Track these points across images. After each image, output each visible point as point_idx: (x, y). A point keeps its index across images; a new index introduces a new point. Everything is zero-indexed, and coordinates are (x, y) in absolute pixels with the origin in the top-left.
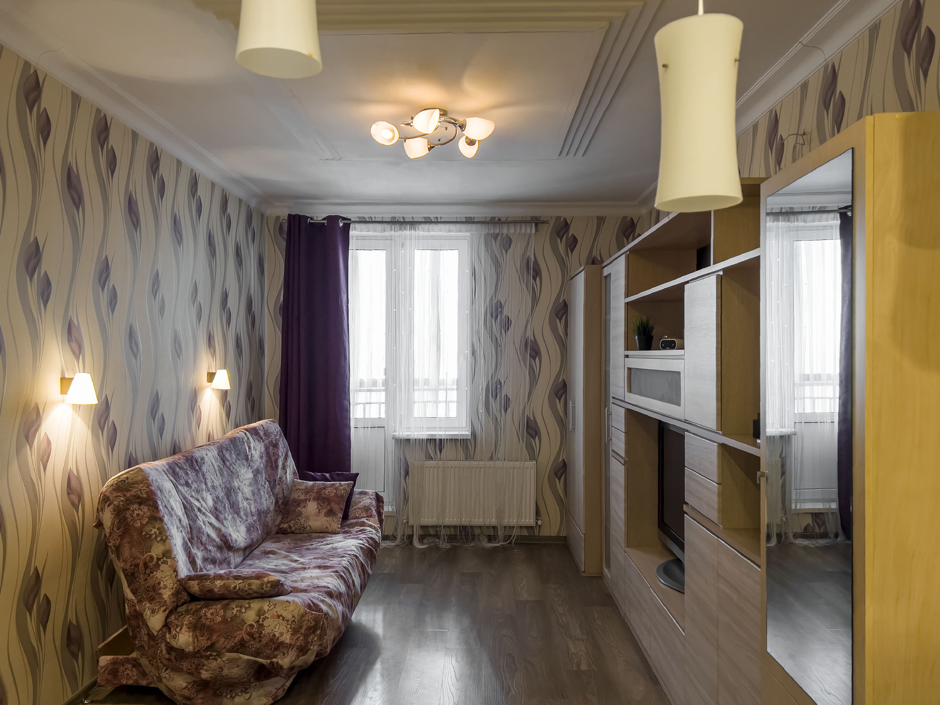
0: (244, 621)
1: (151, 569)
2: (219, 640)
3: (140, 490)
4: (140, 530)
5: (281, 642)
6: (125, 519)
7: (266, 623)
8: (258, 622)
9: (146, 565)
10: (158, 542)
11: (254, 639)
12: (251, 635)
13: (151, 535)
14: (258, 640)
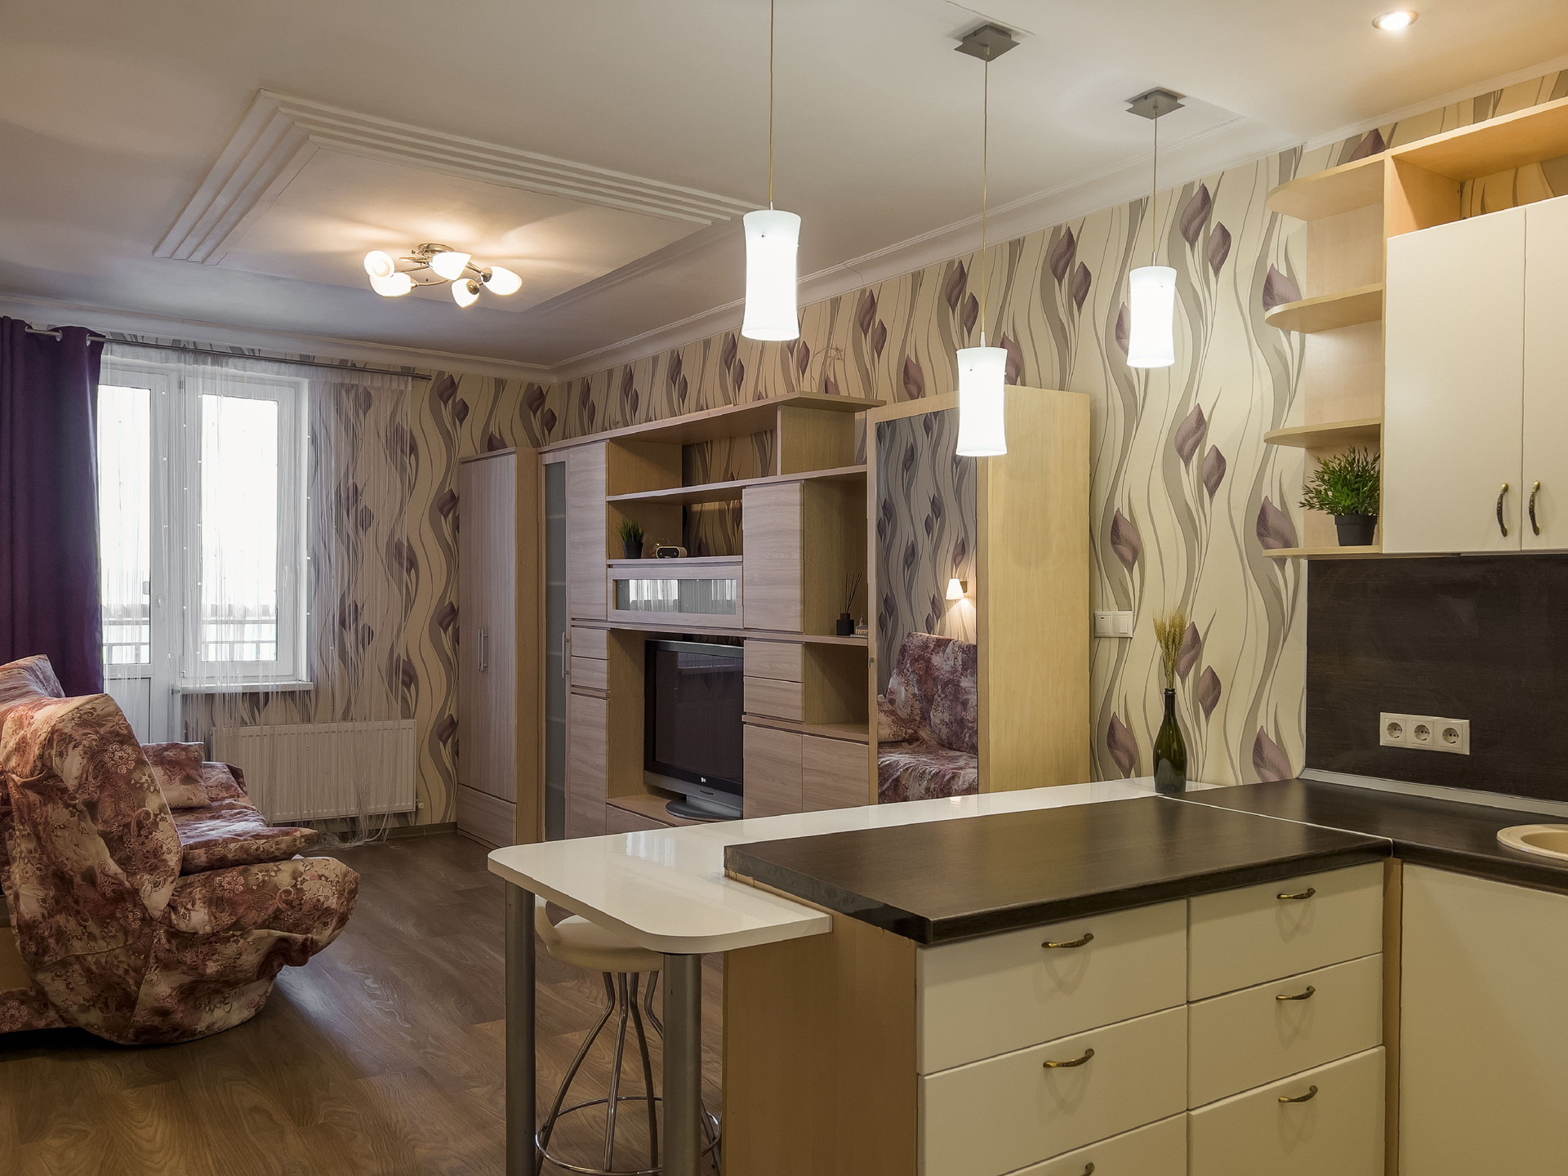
0: (277, 887)
1: (148, 829)
2: (247, 914)
3: (118, 724)
4: (127, 779)
5: (327, 908)
6: (103, 764)
7: (305, 887)
8: (295, 886)
9: (140, 826)
10: (152, 793)
11: (293, 907)
12: (286, 902)
13: (142, 784)
14: (297, 908)
